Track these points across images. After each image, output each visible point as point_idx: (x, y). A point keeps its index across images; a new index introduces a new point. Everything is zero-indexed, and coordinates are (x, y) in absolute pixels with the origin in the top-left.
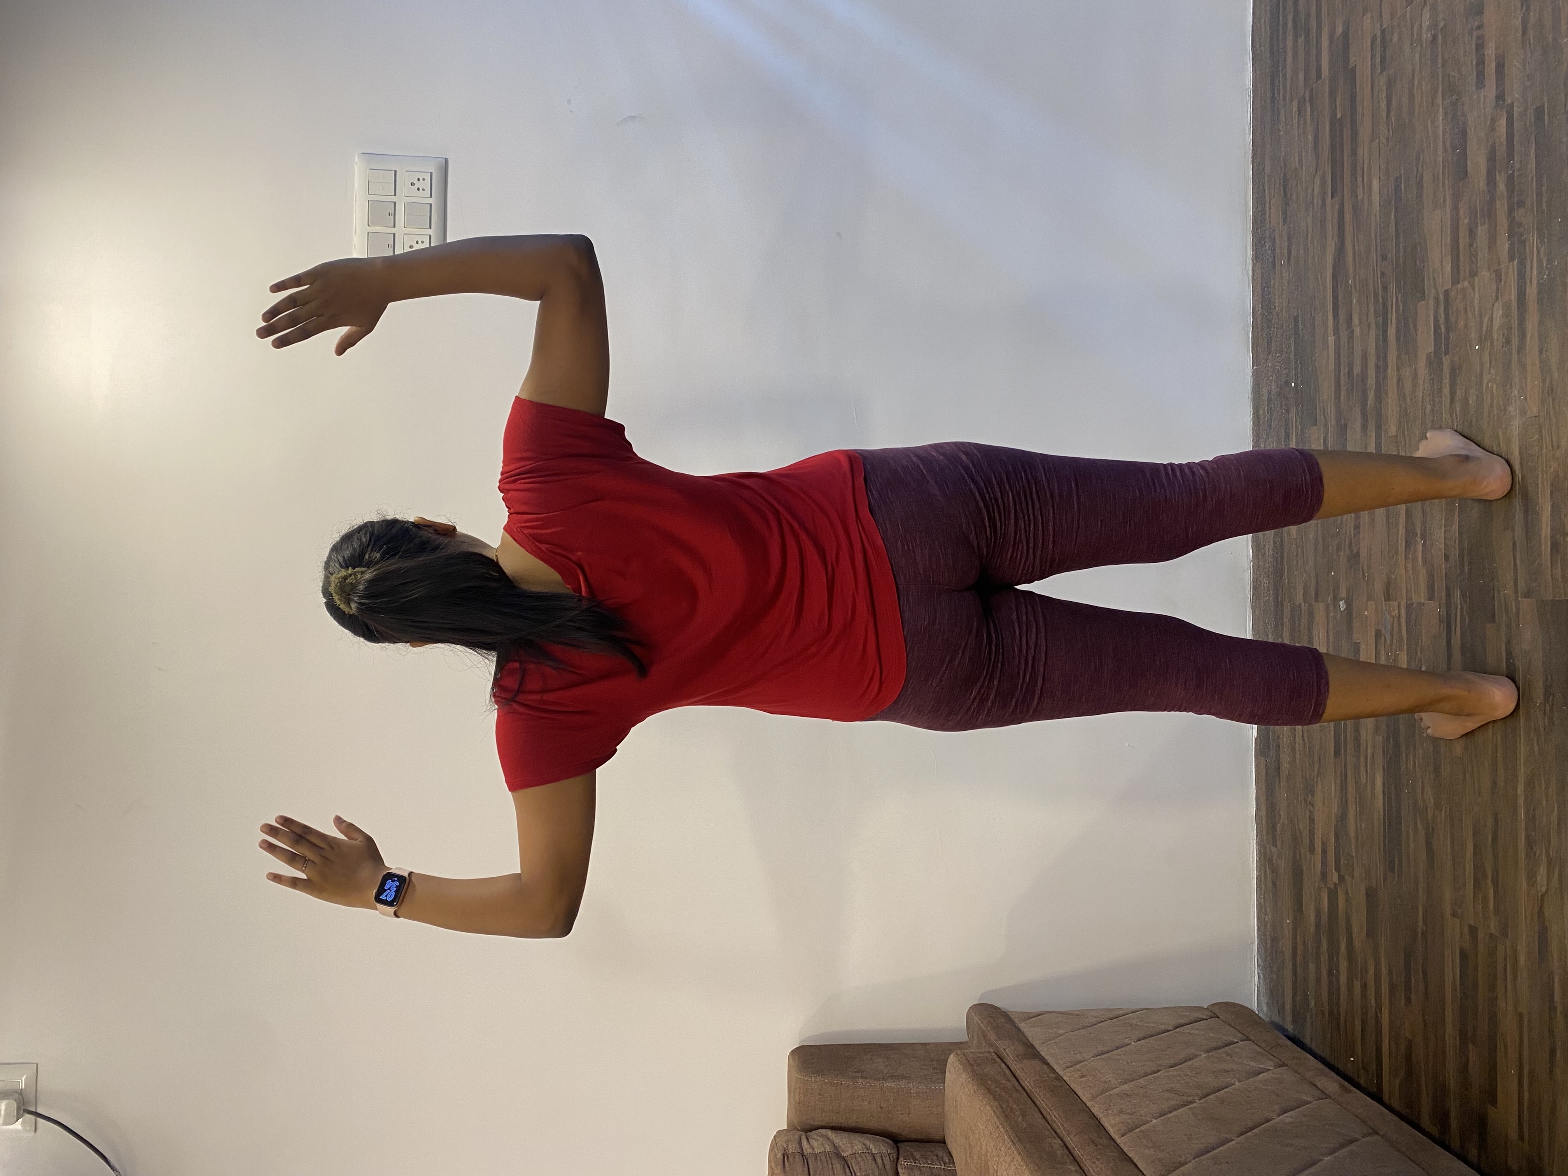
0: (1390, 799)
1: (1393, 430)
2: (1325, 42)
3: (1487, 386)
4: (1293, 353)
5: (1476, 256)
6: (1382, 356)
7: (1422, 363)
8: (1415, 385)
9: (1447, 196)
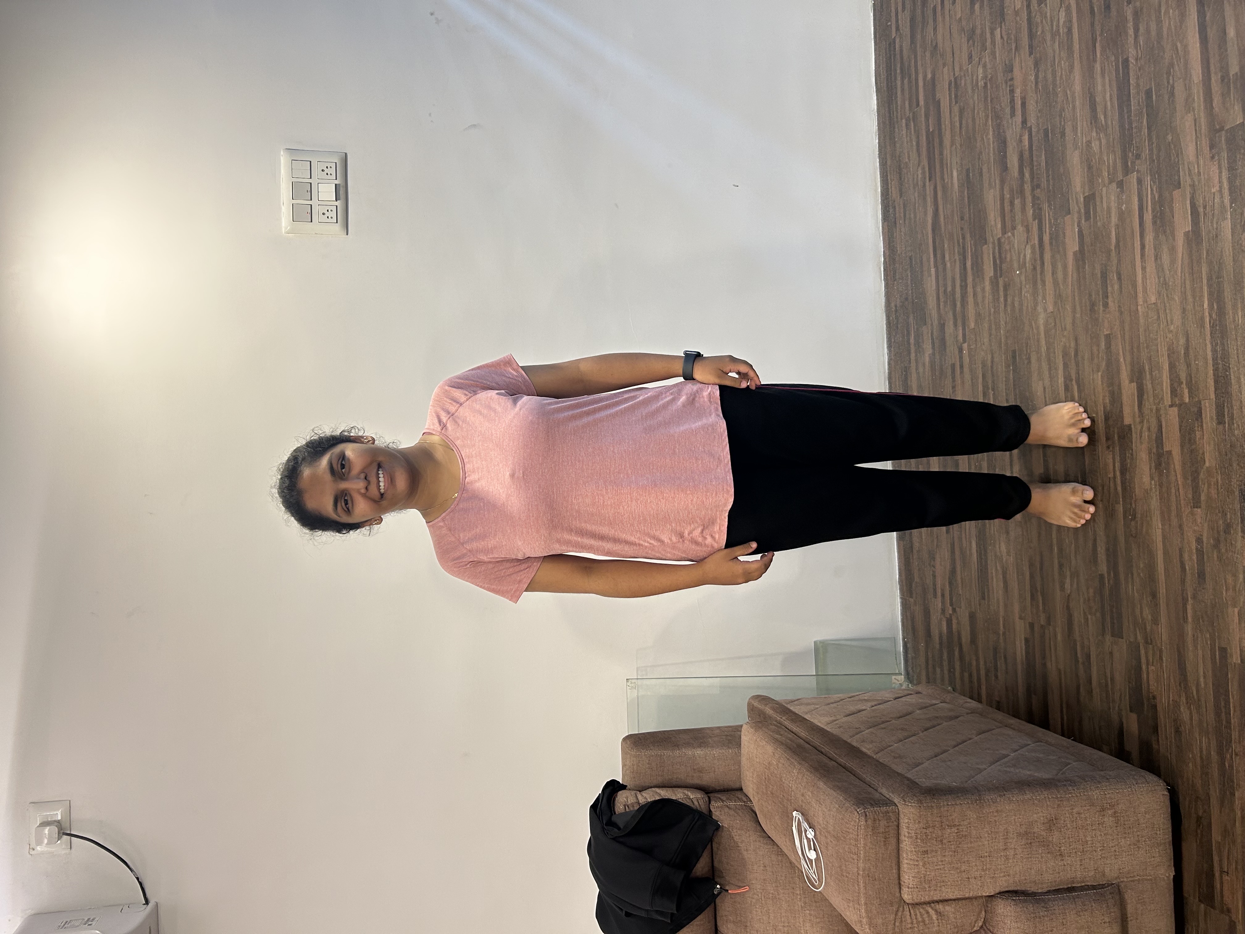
0: (981, 554)
1: (972, 325)
2: (921, 84)
3: (1024, 295)
4: (909, 280)
5: (1014, 217)
6: (964, 278)
7: (987, 283)
8: (984, 297)
9: (997, 181)
